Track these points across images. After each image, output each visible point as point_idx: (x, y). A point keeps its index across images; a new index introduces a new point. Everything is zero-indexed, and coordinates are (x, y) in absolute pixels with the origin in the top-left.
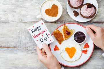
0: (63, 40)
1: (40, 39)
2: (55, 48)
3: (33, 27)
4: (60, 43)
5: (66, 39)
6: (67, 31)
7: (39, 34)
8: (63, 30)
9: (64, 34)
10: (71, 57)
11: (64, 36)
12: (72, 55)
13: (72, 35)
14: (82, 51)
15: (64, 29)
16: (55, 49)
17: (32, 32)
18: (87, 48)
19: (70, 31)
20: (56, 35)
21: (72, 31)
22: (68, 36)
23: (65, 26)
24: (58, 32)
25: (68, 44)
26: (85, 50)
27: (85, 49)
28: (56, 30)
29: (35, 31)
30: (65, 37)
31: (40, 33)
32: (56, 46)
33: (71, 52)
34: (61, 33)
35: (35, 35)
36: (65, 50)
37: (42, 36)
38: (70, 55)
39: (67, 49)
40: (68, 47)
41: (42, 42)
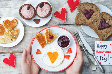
0: (45, 44)
1: (101, 57)
2: (37, 51)
3: (101, 43)
4: (43, 47)
5: (48, 43)
6: (50, 35)
7: (102, 52)
8: (46, 34)
9: (47, 37)
10: (53, 62)
11: (46, 40)
12: (53, 60)
13: (55, 39)
14: (65, 56)
15: (47, 32)
16: (37, 53)
17: (98, 46)
18: (70, 53)
19: (53, 35)
20: (38, 38)
21: (55, 35)
22: (50, 40)
23: (48, 29)
24: (41, 35)
25: (51, 48)
26: (67, 56)
27: (68, 54)
28: (39, 34)
29: (100, 47)
30: (48, 41)
31: (104, 52)
32: (38, 50)
33: (53, 56)
34: (44, 36)
35: (99, 51)
36: (47, 54)
37: (104, 55)
38: (52, 59)
39: (49, 54)
40: (51, 51)
41: (101, 60)
